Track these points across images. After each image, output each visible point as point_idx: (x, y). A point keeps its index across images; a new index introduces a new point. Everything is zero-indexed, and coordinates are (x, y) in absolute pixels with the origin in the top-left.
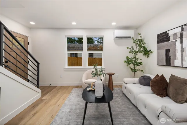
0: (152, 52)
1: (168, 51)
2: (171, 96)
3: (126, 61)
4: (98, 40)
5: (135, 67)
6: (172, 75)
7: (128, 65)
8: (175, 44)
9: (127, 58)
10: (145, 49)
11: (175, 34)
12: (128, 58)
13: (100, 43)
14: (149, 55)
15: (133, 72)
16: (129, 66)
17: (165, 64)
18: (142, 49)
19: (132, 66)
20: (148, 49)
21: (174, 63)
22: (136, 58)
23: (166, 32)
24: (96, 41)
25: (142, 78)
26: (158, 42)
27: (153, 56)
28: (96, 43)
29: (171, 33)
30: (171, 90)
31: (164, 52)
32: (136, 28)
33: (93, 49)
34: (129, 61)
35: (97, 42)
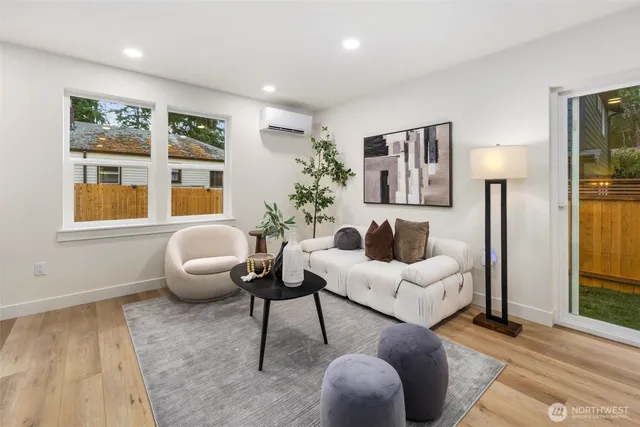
0: (352, 175)
1: (384, 174)
2: (402, 257)
3: (294, 196)
4: (125, 110)
5: (317, 210)
6: (398, 220)
7: (299, 205)
8: (396, 162)
9: (296, 188)
10: (339, 166)
11: (397, 144)
12: (299, 187)
13: (133, 124)
14: (347, 182)
15: (312, 225)
16: (302, 207)
17: (379, 200)
18: (332, 165)
19: (309, 207)
20: (346, 168)
21: (394, 198)
22: (320, 188)
23: (381, 136)
24: (114, 116)
25: (342, 233)
26: (367, 154)
27: (356, 185)
28: (112, 121)
29: (390, 141)
30: (402, 246)
31: (376, 176)
32: (314, 111)
33: (121, 150)
34: (302, 196)
35: (120, 118)
